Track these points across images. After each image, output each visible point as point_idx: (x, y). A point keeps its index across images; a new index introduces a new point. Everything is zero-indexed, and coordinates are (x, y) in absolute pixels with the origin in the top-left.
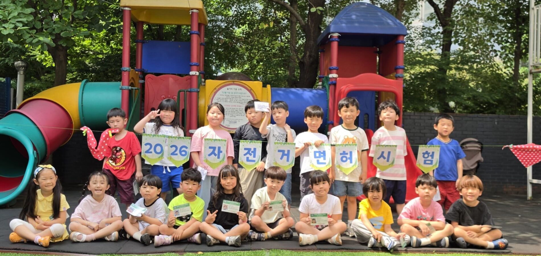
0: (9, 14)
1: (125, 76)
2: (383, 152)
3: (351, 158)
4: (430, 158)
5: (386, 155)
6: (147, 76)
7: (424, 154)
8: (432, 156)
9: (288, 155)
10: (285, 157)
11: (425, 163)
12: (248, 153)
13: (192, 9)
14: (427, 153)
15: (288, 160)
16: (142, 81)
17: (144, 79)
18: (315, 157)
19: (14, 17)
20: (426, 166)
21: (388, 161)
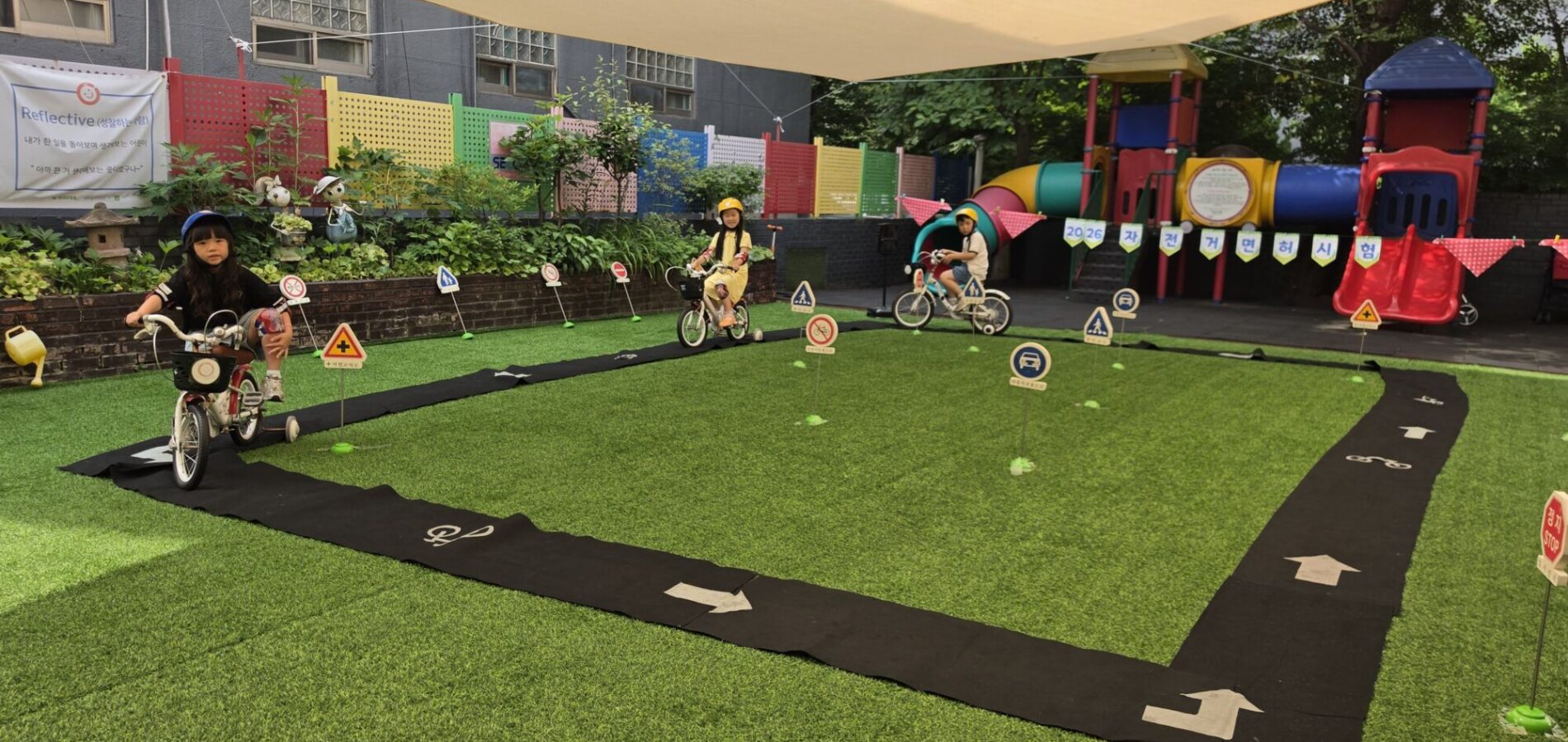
0: (968, 100)
1: (1087, 156)
2: (1322, 245)
3: (1290, 248)
4: (1370, 251)
5: (1326, 247)
6: (1122, 152)
7: (1363, 247)
8: (1373, 249)
9: (1216, 242)
10: (1213, 245)
11: (1365, 256)
12: (1170, 239)
13: (1174, 70)
14: (1366, 245)
15: (1215, 247)
16: (1115, 158)
17: (1118, 155)
18: (1244, 244)
19: (973, 105)
20: (1365, 260)
21: (1328, 253)
